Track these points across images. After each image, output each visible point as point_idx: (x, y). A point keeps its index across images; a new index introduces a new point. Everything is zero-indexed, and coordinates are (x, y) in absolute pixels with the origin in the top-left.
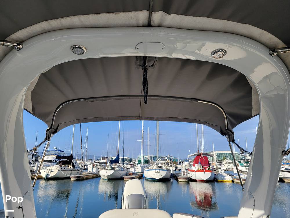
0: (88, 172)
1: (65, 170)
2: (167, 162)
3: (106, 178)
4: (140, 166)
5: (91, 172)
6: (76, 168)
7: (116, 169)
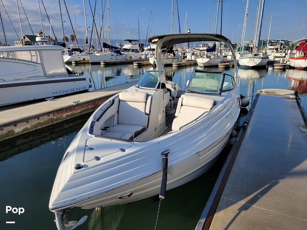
0: (187, 59)
1: (167, 58)
2: (276, 47)
3: (202, 65)
4: (239, 54)
5: (190, 60)
6: (177, 56)
7: (212, 57)
